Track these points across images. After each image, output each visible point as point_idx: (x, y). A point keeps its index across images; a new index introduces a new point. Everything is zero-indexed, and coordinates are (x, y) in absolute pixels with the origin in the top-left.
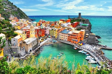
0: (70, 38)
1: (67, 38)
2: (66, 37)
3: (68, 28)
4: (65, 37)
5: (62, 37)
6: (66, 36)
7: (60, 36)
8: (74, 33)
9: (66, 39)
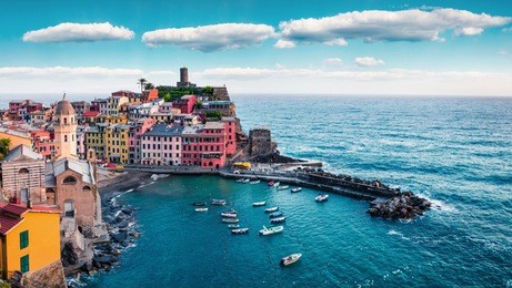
0: (193, 152)
1: (179, 151)
2: (174, 151)
3: (165, 118)
4: (168, 151)
5: (157, 151)
6: (174, 147)
7: (143, 151)
8: (207, 131)
9: (174, 159)
